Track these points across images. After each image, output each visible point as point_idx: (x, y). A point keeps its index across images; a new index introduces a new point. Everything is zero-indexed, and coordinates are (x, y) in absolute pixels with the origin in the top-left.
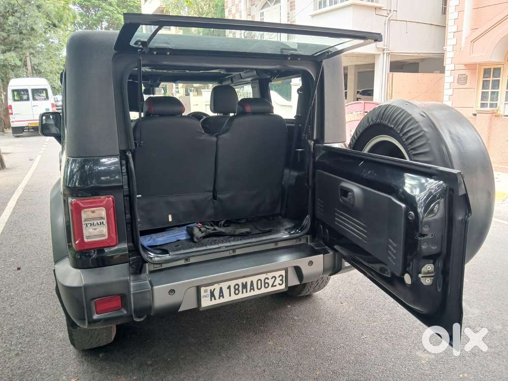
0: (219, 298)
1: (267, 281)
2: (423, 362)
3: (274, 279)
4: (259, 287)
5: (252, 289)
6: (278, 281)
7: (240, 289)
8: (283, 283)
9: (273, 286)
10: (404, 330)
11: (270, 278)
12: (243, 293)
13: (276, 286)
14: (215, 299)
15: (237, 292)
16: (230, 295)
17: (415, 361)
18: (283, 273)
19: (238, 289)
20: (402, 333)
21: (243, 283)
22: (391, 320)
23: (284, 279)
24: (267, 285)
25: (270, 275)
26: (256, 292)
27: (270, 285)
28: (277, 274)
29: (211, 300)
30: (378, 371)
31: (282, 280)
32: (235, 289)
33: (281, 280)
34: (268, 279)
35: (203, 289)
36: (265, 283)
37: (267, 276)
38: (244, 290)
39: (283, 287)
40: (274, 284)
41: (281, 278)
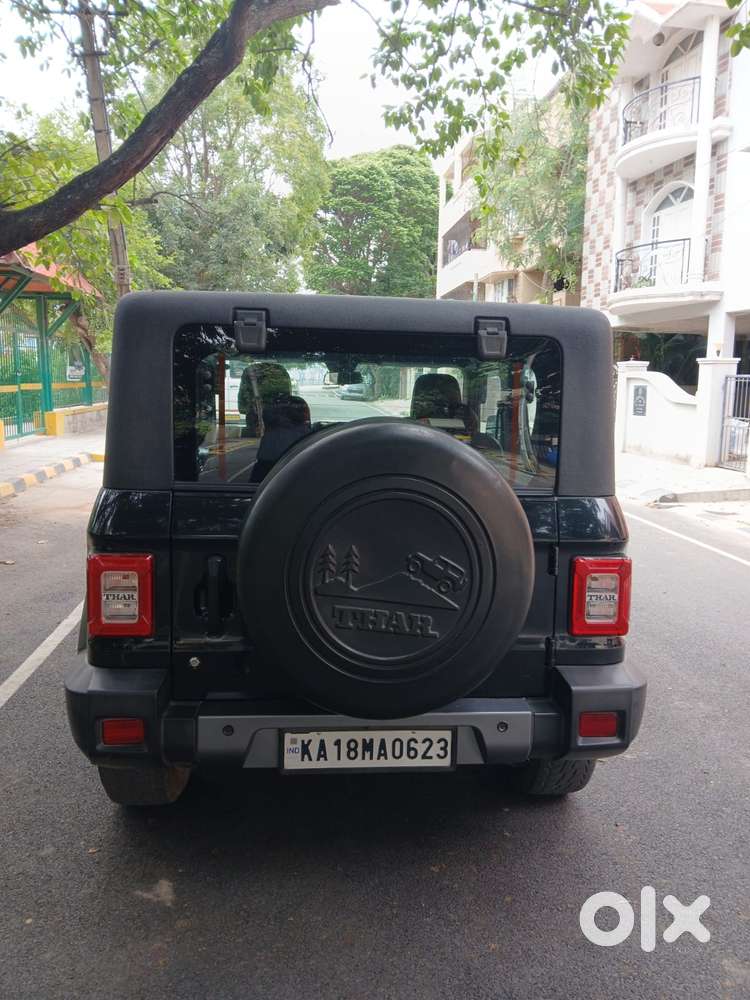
0: (318, 759)
1: (413, 744)
2: (728, 983)
3: (428, 743)
4: (397, 754)
5: (382, 755)
6: (436, 749)
7: (360, 749)
8: (445, 756)
9: (424, 757)
10: (722, 909)
11: (420, 740)
12: (363, 758)
13: (431, 758)
14: (310, 759)
15: (352, 754)
16: (339, 758)
17: (709, 977)
18: (447, 735)
19: (355, 750)
20: (713, 912)
21: (364, 740)
22: (704, 881)
23: (449, 749)
24: (412, 753)
25: (420, 735)
26: (390, 762)
27: (420, 754)
28: (435, 735)
29: (303, 760)
30: (616, 975)
31: (444, 749)
32: (350, 750)
33: (442, 749)
34: (416, 742)
35: (288, 737)
36: (410, 749)
37: (414, 736)
38: (367, 755)
39: (446, 762)
40: (428, 755)
41: (442, 744)
